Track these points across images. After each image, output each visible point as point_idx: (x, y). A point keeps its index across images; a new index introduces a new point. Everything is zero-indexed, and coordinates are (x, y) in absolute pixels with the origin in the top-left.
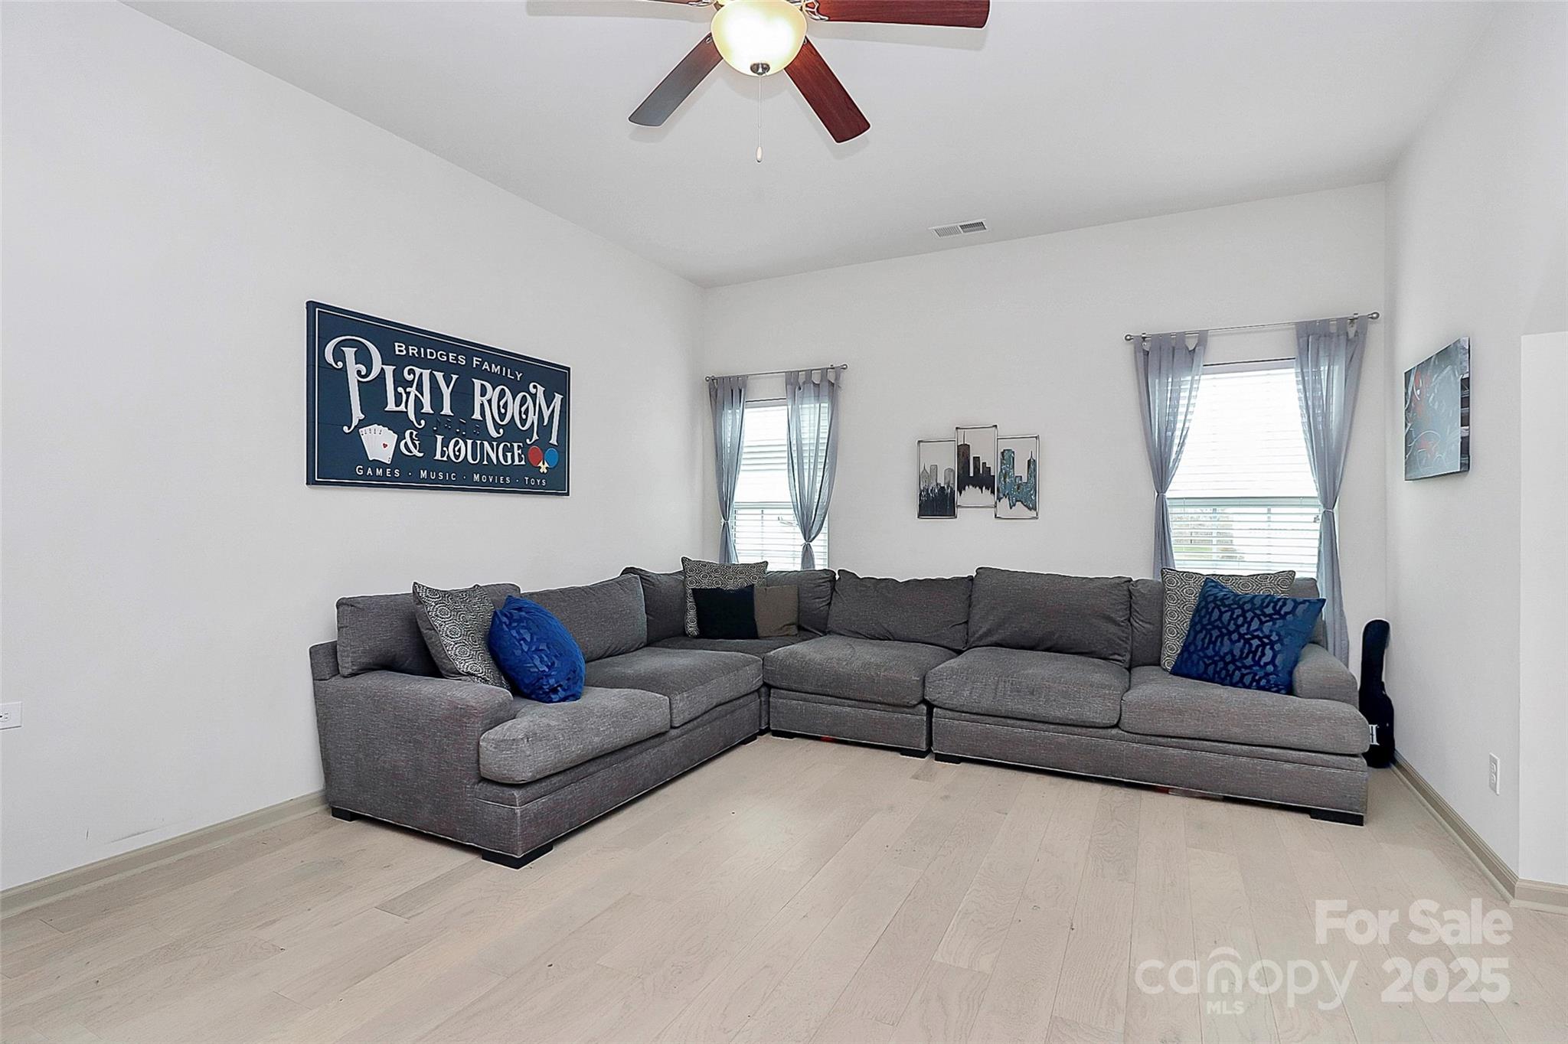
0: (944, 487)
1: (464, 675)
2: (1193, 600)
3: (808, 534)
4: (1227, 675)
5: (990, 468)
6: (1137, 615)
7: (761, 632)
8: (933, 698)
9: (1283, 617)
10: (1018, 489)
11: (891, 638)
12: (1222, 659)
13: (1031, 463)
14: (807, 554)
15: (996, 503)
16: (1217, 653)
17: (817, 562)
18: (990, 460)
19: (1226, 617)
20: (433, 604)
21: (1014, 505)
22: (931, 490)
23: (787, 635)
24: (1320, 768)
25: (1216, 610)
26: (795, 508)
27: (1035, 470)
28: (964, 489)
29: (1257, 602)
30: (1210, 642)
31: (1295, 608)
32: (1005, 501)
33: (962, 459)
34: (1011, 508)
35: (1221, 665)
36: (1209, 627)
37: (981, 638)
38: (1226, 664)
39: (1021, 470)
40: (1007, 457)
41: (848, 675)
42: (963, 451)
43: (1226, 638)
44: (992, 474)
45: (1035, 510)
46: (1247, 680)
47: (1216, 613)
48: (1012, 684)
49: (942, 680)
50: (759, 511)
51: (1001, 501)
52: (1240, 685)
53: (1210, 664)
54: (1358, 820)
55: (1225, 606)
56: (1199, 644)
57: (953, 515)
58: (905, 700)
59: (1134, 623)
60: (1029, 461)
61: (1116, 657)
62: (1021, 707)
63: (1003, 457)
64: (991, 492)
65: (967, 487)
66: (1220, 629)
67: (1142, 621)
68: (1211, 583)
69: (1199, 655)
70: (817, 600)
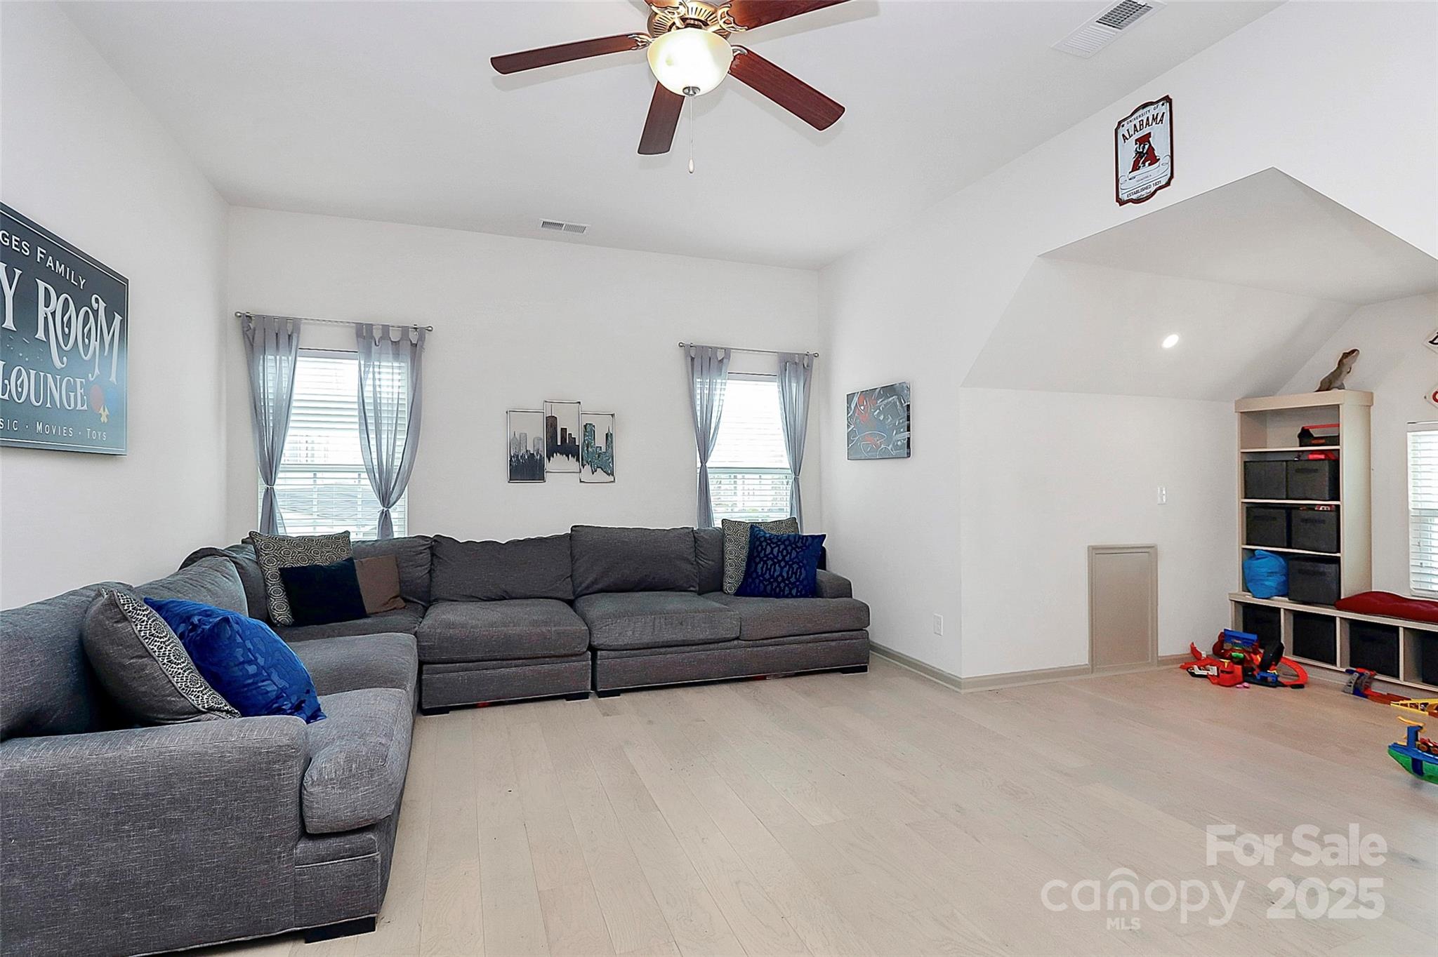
0: (533, 454)
1: (204, 713)
2: (744, 539)
3: (386, 499)
4: (780, 590)
5: (575, 438)
6: (702, 555)
7: (368, 609)
8: (601, 642)
9: (808, 548)
10: (599, 457)
11: (507, 597)
12: (776, 580)
13: (608, 437)
14: (385, 520)
15: (580, 469)
16: (772, 576)
17: (395, 528)
18: (575, 432)
19: (776, 550)
20: (145, 618)
21: (596, 471)
22: (521, 457)
23: (395, 608)
24: (848, 641)
25: (768, 547)
26: (370, 471)
27: (612, 442)
28: (553, 456)
29: (791, 538)
30: (767, 569)
31: (813, 542)
32: (588, 467)
33: (551, 430)
34: (593, 473)
35: (775, 584)
36: (765, 559)
37: (587, 588)
38: (779, 583)
39: (600, 441)
40: (589, 430)
41: (518, 636)
42: (551, 422)
43: (777, 565)
44: (577, 444)
45: (613, 475)
46: (794, 592)
47: (769, 549)
48: (666, 619)
49: (608, 625)
50: (311, 475)
51: (585, 467)
52: (790, 596)
53: (768, 585)
54: (864, 669)
55: (774, 544)
56: (759, 571)
57: (542, 479)
58: (576, 649)
59: (700, 561)
60: (607, 434)
61: (692, 589)
62: (674, 636)
63: (586, 429)
64: (577, 460)
65: (555, 454)
66: (772, 559)
67: (706, 559)
68: (753, 527)
69: (760, 579)
70: (419, 568)
